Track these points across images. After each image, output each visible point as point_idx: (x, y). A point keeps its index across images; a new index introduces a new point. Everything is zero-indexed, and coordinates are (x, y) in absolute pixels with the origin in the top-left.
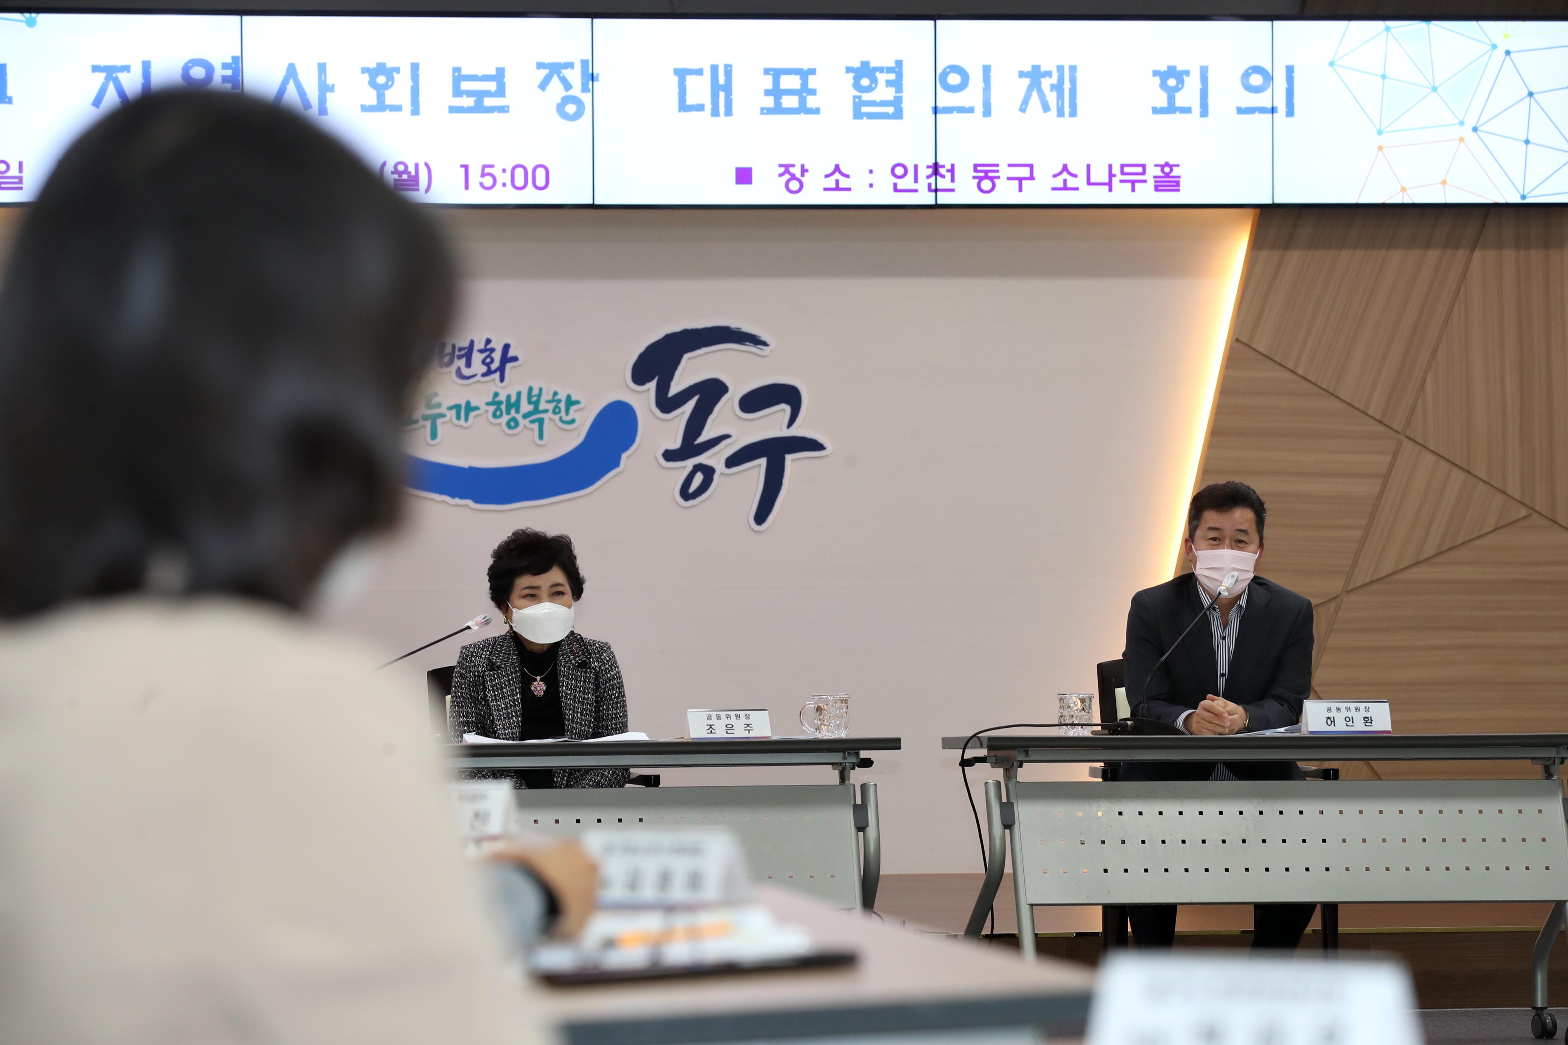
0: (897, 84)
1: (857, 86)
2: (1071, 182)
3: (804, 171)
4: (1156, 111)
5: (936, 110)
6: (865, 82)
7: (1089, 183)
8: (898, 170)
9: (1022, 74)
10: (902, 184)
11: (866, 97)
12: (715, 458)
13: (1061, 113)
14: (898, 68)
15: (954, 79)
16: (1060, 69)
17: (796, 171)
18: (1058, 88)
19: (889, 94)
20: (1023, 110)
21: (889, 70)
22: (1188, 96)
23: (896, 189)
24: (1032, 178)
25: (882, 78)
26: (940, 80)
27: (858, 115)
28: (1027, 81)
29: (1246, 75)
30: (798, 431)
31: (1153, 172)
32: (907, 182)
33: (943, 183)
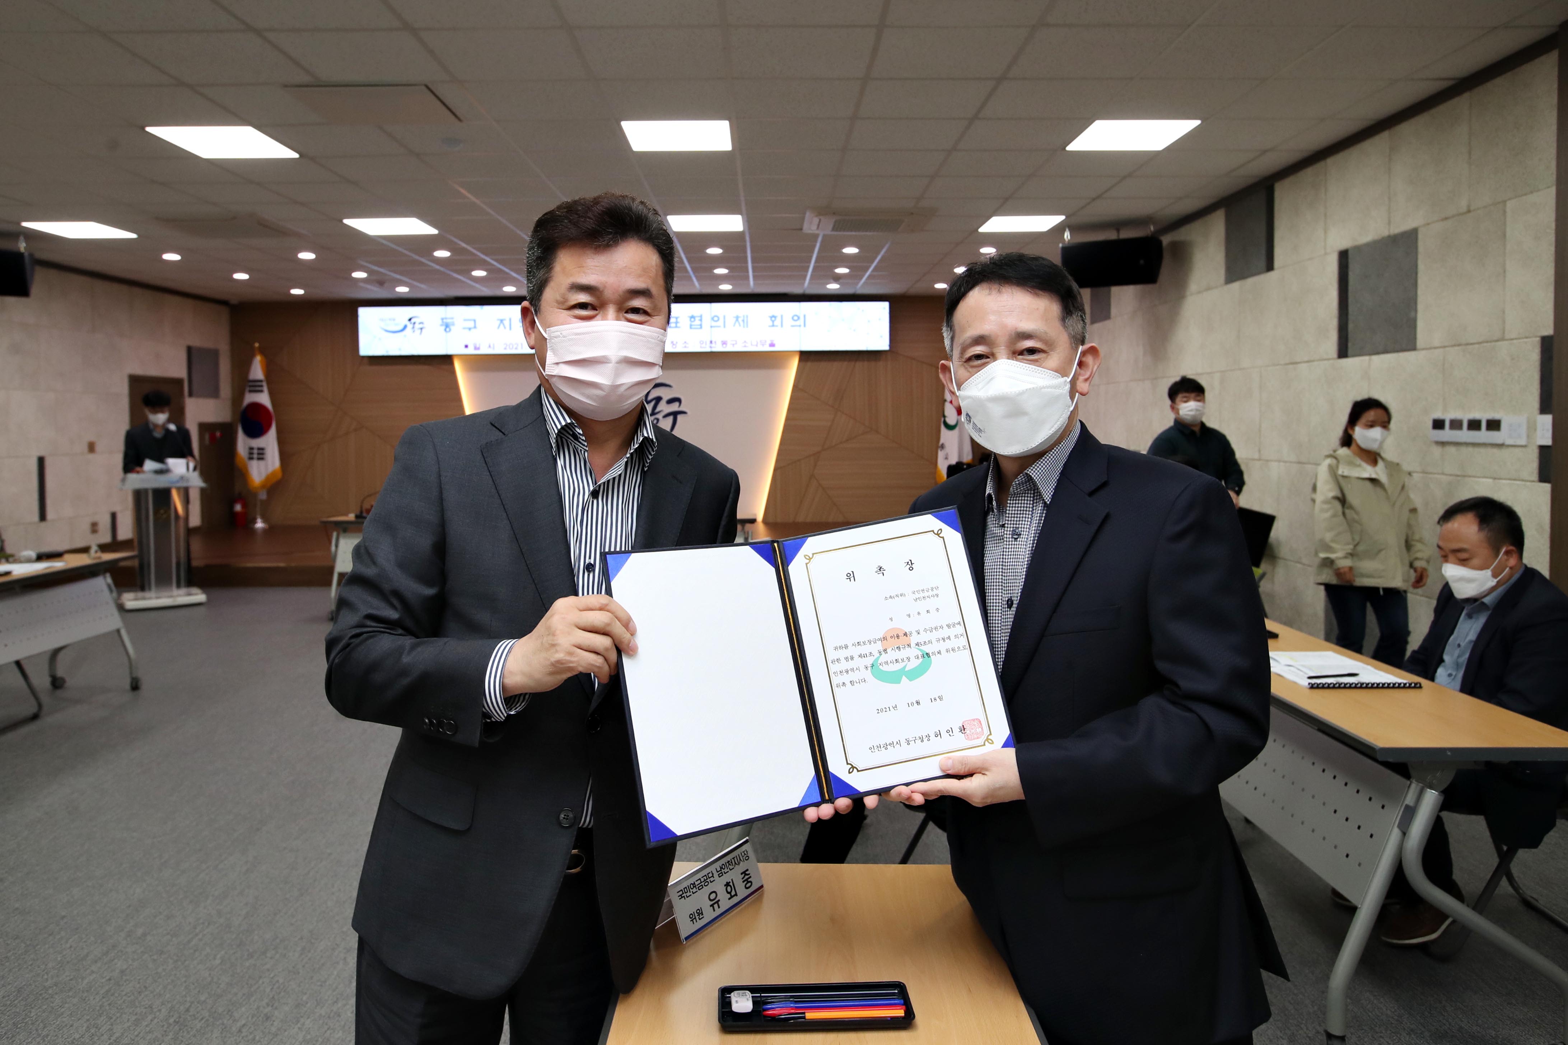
0: (701, 320)
1: (691, 321)
2: (747, 345)
3: (677, 343)
4: (770, 326)
5: (711, 327)
6: (692, 320)
7: (752, 345)
8: (701, 342)
9: (734, 317)
10: (703, 346)
11: (693, 323)
12: (660, 416)
13: (744, 327)
14: (701, 316)
15: (716, 319)
16: (744, 316)
17: (675, 343)
18: (743, 321)
19: (699, 323)
20: (734, 326)
21: (698, 317)
22: (778, 322)
23: (701, 347)
24: (736, 344)
25: (697, 319)
26: (713, 319)
27: (691, 328)
28: (735, 319)
29: (793, 318)
30: (682, 409)
31: (769, 342)
32: (704, 345)
33: (713, 345)
